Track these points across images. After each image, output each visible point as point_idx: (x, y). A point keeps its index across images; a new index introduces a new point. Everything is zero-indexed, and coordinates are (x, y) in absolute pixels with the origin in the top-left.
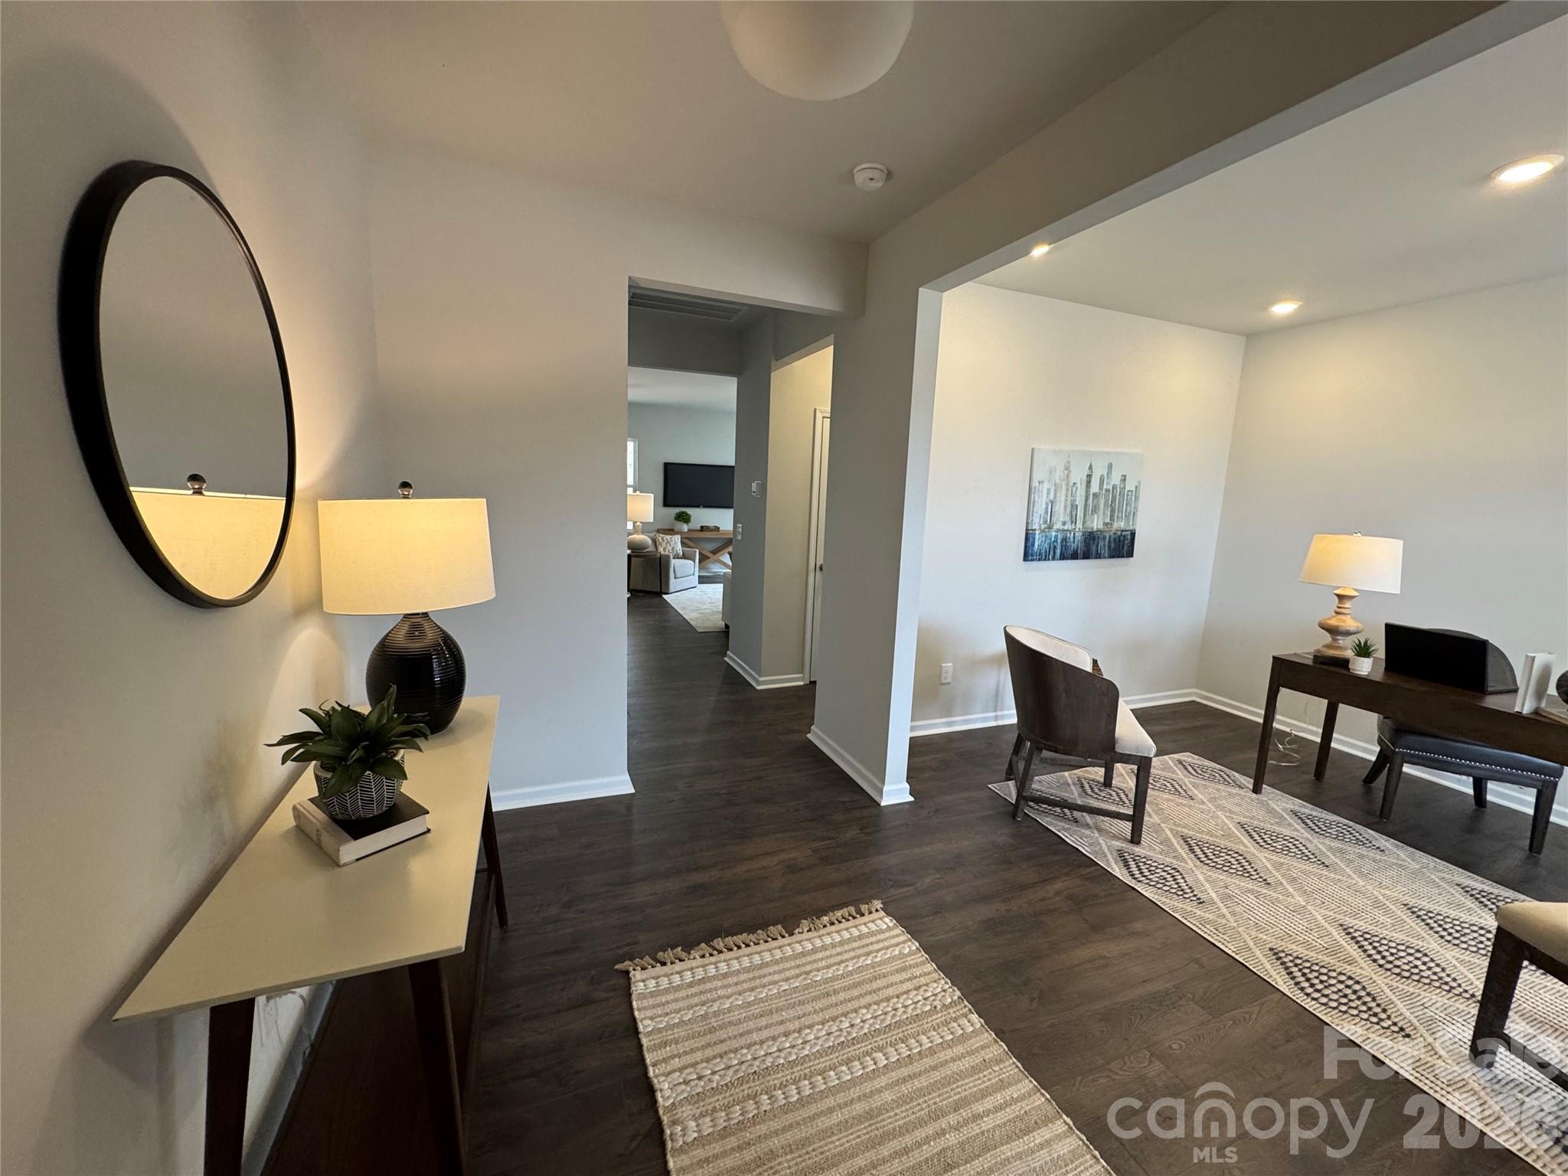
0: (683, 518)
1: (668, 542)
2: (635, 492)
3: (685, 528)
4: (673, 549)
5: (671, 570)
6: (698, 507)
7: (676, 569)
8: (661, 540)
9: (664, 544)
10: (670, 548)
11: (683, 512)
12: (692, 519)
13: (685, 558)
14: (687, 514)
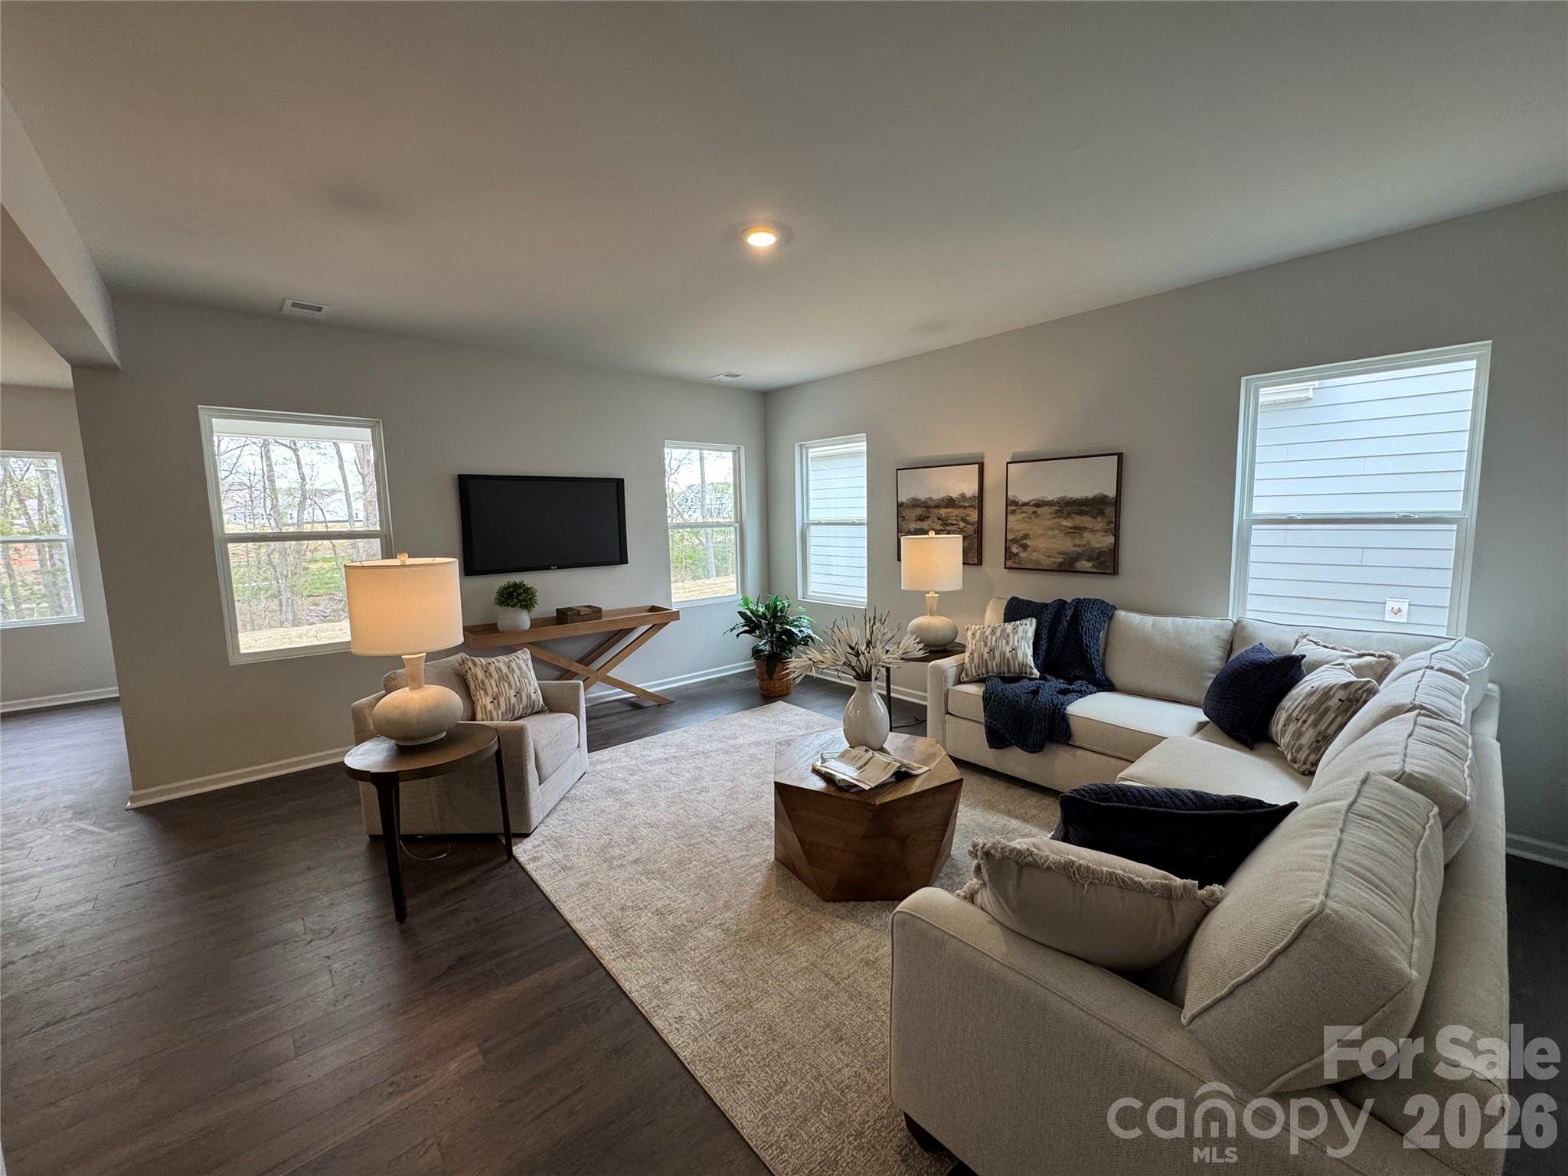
0: (517, 597)
1: (503, 678)
2: (388, 553)
3: (524, 619)
4: (518, 693)
5: (531, 766)
6: (547, 568)
7: (542, 756)
8: (481, 676)
9: (492, 686)
10: (512, 693)
11: (517, 586)
12: (539, 596)
13: (552, 711)
14: (527, 590)
